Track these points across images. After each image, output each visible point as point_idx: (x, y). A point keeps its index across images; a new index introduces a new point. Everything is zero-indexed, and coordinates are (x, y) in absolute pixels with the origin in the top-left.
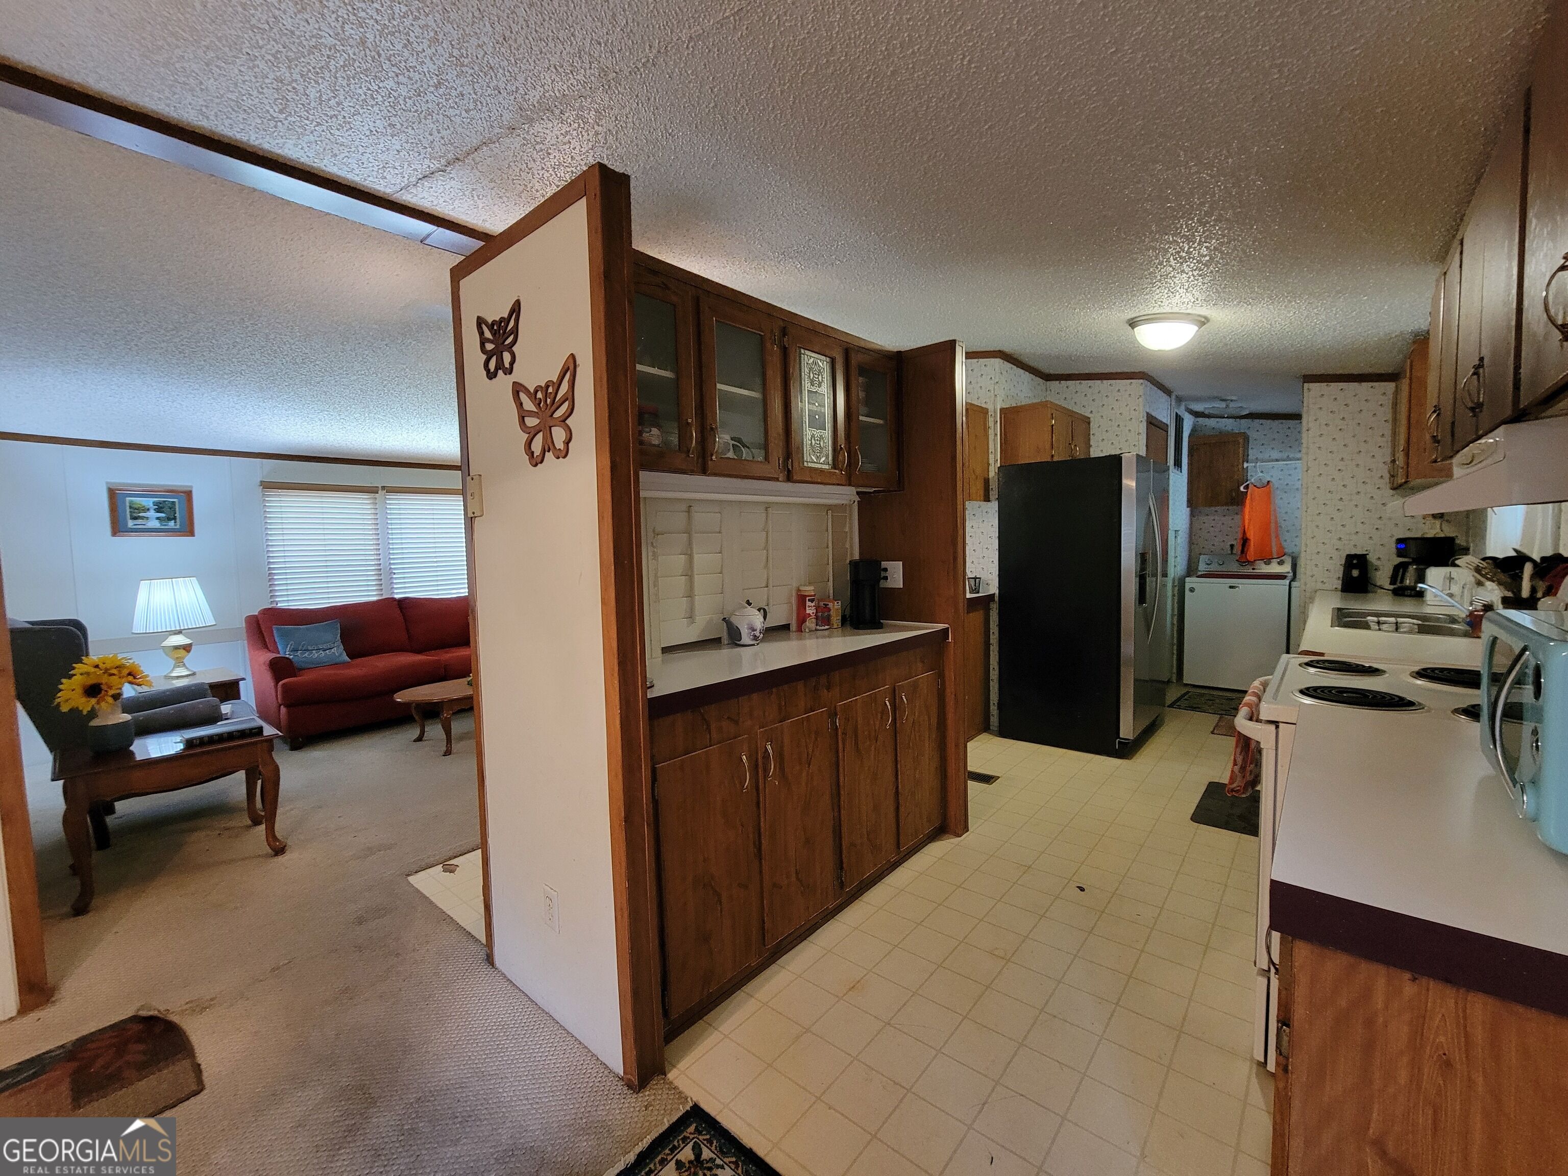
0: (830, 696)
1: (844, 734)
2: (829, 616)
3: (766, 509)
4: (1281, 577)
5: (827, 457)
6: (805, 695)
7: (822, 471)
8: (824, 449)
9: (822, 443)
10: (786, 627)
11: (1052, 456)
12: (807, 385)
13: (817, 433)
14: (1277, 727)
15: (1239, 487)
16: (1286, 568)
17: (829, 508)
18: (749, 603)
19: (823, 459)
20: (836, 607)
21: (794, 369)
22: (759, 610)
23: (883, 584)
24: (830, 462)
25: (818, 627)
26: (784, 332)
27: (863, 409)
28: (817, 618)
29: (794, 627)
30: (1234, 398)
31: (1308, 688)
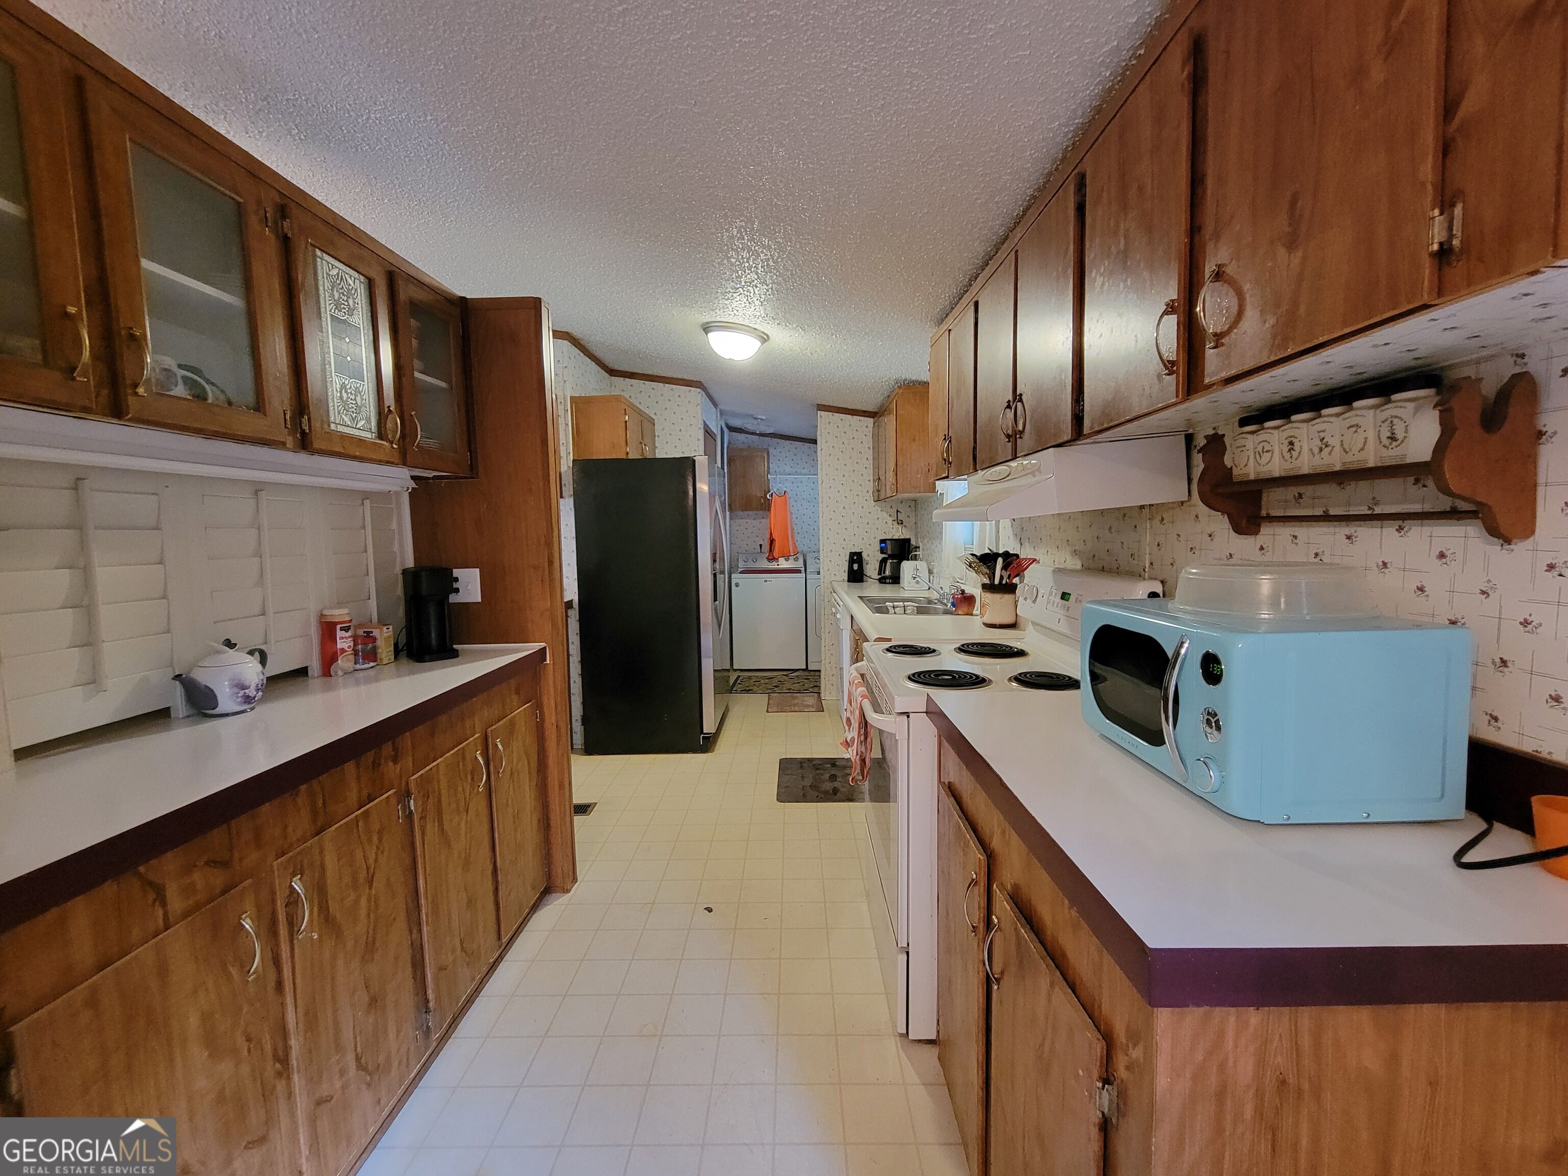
0: (398, 771)
1: (423, 818)
2: (375, 649)
3: (256, 493)
4: (797, 571)
5: (368, 420)
6: (358, 779)
7: (360, 441)
8: (363, 409)
9: (358, 399)
10: (302, 672)
11: (627, 453)
12: (327, 307)
13: (351, 383)
14: (908, 717)
15: (766, 496)
16: (800, 564)
17: (366, 495)
18: (229, 644)
19: (362, 422)
20: (385, 637)
21: (304, 277)
22: (251, 653)
23: (453, 598)
24: (374, 429)
25: (358, 667)
26: (283, 212)
27: (417, 363)
28: (356, 653)
29: (315, 667)
30: (764, 418)
31: (914, 675)
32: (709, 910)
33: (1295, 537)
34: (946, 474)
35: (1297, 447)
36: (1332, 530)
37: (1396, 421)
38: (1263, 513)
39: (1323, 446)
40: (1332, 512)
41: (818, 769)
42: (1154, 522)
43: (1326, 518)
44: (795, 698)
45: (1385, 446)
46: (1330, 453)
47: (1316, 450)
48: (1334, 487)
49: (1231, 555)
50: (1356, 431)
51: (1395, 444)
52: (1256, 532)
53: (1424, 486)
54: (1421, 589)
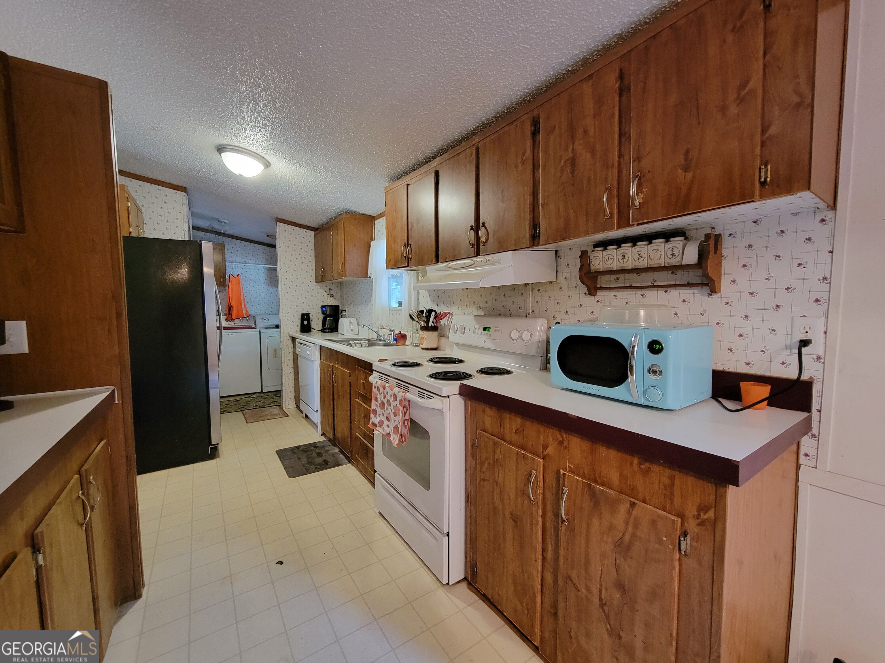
11: (130, 233)
14: (449, 398)
15: (224, 276)
30: (227, 222)
31: (432, 374)
32: (281, 563)
33: (616, 296)
34: (406, 265)
35: (626, 257)
36: (634, 292)
37: (674, 248)
38: (598, 286)
39: (640, 257)
40: (633, 285)
41: (306, 452)
42: (534, 291)
43: (631, 287)
44: (262, 411)
45: (669, 258)
46: (643, 260)
47: (636, 259)
48: (635, 275)
49: (581, 305)
50: (656, 252)
51: (674, 257)
52: (594, 295)
53: (676, 275)
54: (676, 314)
